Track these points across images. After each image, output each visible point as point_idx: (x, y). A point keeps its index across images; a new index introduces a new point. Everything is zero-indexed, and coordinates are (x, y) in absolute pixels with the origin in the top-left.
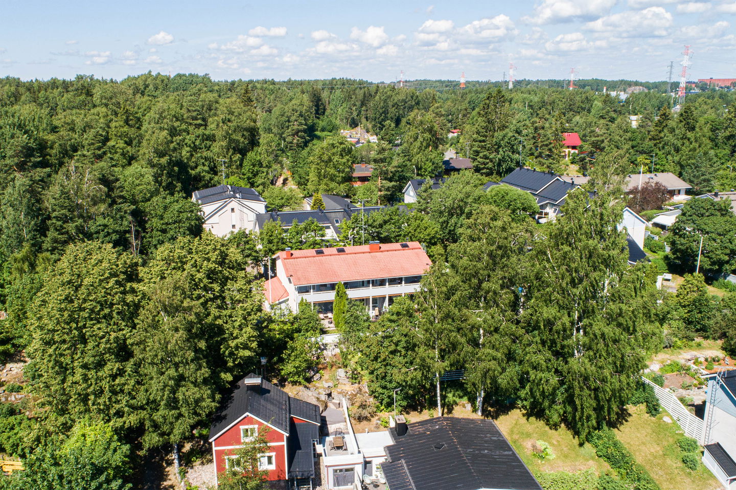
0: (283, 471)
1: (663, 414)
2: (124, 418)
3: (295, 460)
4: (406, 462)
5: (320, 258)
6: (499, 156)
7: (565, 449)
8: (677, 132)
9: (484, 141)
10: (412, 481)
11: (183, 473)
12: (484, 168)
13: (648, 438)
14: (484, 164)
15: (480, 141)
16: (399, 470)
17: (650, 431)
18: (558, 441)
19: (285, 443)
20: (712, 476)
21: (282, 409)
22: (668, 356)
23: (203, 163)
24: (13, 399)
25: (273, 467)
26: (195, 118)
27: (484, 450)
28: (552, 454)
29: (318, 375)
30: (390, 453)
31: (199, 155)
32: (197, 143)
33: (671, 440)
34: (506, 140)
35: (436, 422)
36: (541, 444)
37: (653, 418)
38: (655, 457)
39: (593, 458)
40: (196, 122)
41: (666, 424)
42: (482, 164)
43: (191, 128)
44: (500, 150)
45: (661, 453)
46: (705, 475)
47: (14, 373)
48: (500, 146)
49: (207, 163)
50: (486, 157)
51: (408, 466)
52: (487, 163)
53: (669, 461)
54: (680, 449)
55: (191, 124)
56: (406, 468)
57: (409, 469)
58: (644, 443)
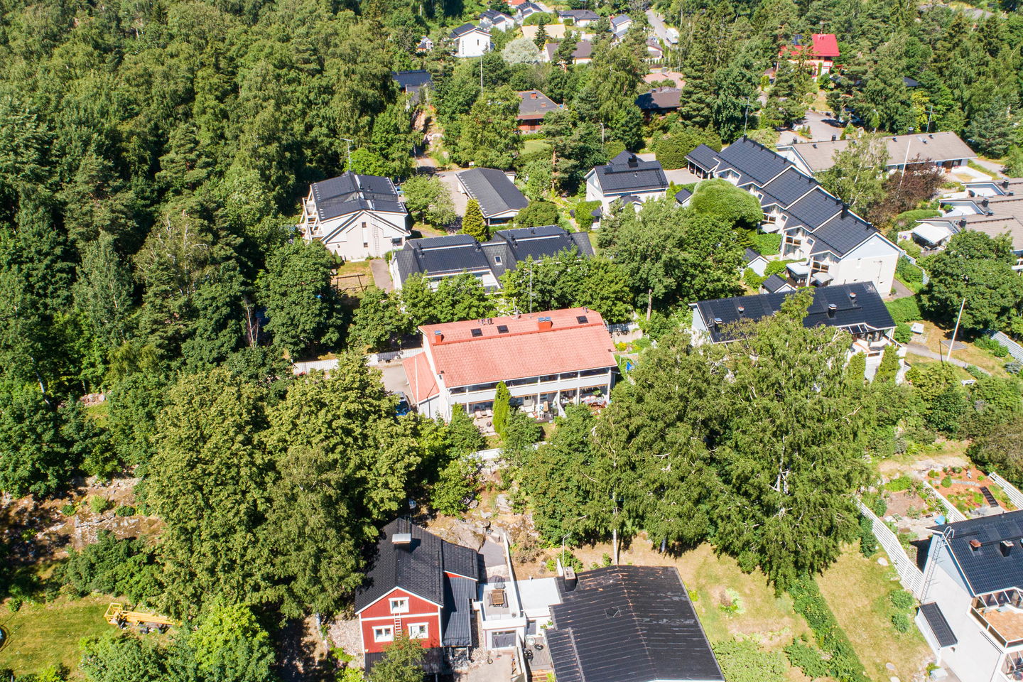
0: (436, 640)
1: (880, 554)
2: (261, 592)
3: (450, 624)
4: (574, 633)
5: (478, 342)
6: (719, 102)
7: (758, 600)
8: (973, 55)
9: (699, 78)
10: (579, 661)
11: (326, 631)
12: (696, 116)
13: (856, 588)
14: (698, 110)
15: (695, 78)
16: (566, 643)
17: (859, 577)
18: (751, 590)
19: (439, 614)
20: (923, 641)
21: (434, 567)
22: (897, 466)
23: (320, 123)
24: (126, 524)
25: (425, 635)
26: (307, 61)
27: (662, 618)
28: (742, 607)
29: (475, 502)
30: (556, 617)
31: (315, 112)
32: (312, 96)
33: (883, 590)
34: (729, 80)
35: (611, 573)
36: (731, 594)
37: (866, 559)
38: (861, 614)
39: (789, 613)
40: (308, 66)
41: (881, 568)
42: (694, 110)
43: (303, 76)
44: (721, 92)
45: (869, 608)
46: (916, 639)
47: (123, 489)
48: (720, 88)
49: (325, 124)
50: (700, 101)
51: (576, 638)
52: (703, 109)
53: (876, 620)
54: (891, 603)
55: (301, 70)
56: (573, 641)
57: (577, 643)
58: (851, 595)
